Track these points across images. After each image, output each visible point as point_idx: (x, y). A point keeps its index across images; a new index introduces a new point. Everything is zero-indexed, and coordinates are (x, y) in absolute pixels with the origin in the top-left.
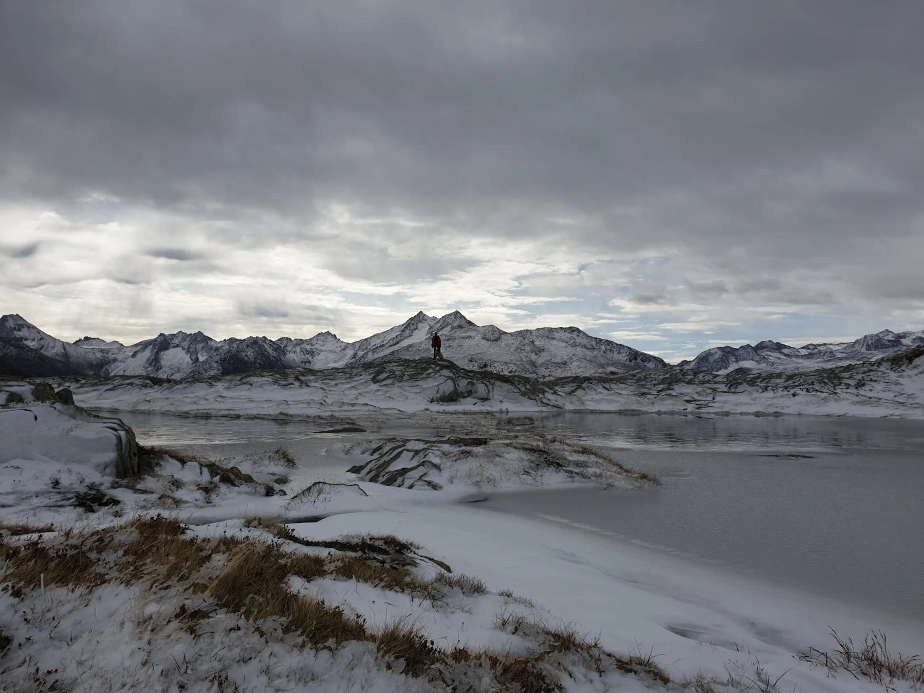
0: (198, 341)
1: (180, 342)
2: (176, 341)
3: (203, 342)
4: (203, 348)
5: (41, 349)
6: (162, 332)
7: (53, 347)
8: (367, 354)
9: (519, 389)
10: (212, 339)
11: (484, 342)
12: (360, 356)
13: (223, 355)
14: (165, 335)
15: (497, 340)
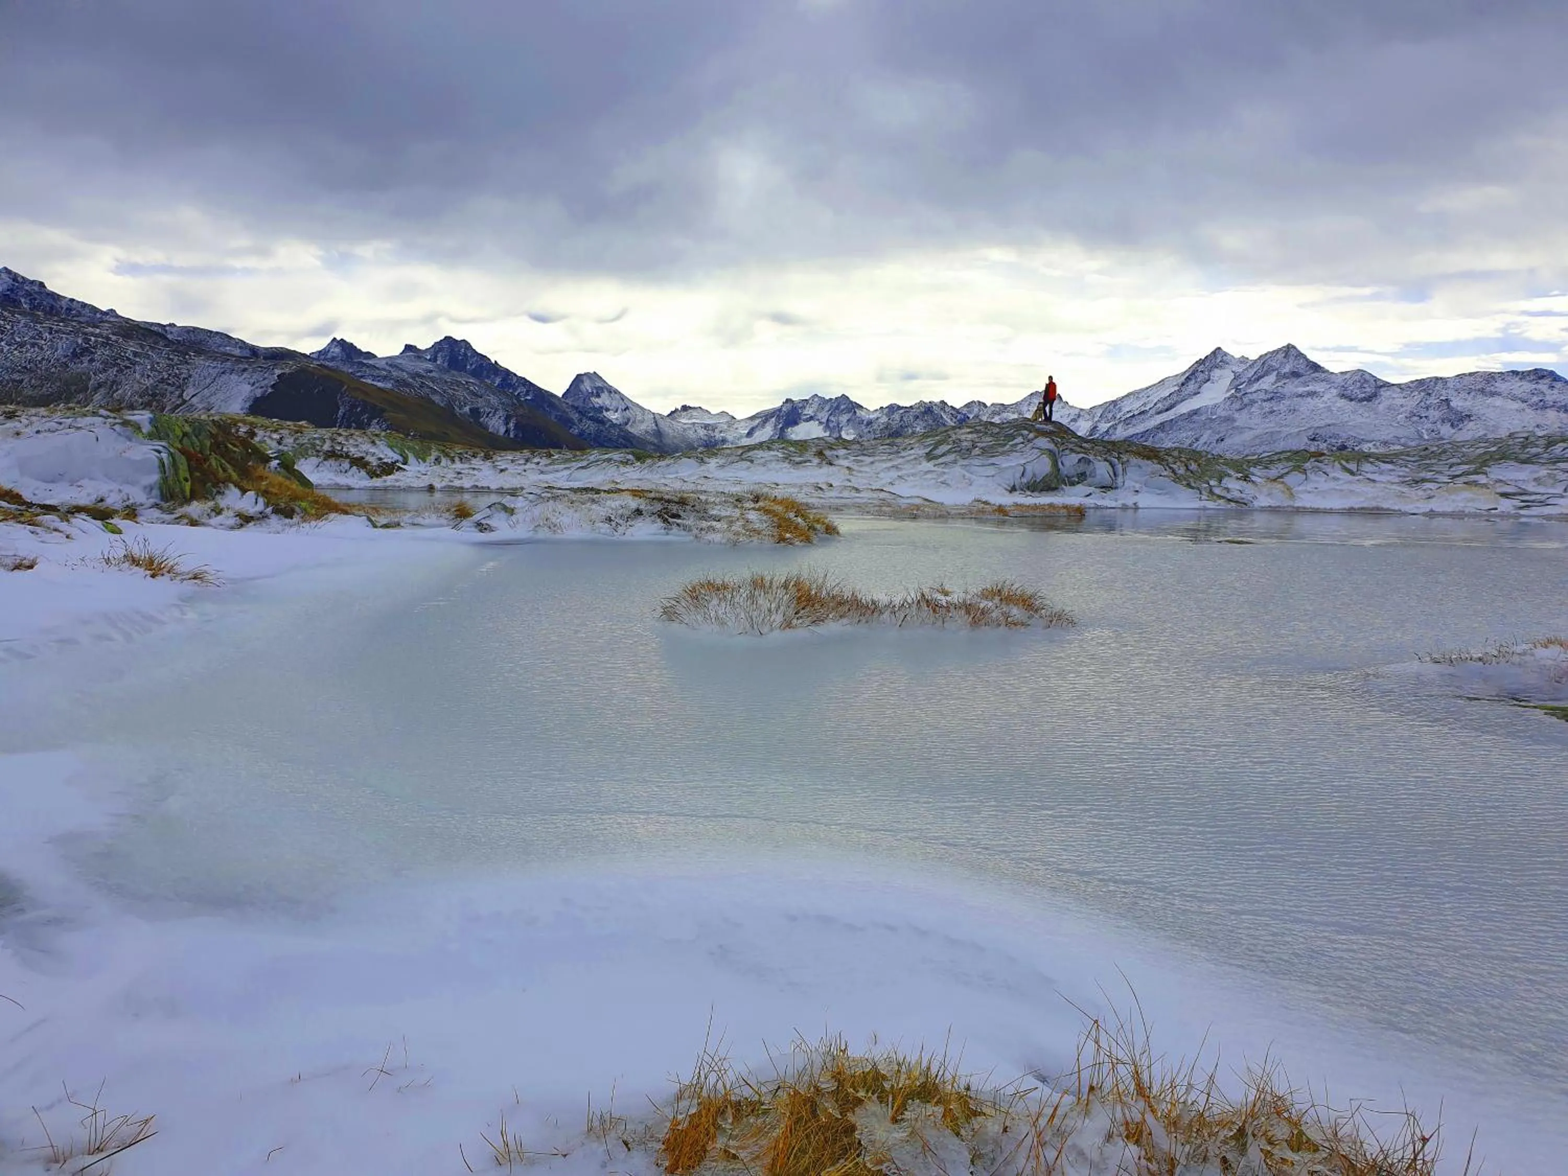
0: (843, 410)
1: (815, 412)
2: (809, 411)
3: (849, 412)
4: (848, 420)
5: (626, 424)
6: (789, 397)
7: (642, 422)
8: (1114, 427)
9: (1174, 471)
10: (861, 407)
11: (1342, 402)
12: (1101, 432)
13: (878, 432)
14: (793, 401)
15: (1369, 399)
